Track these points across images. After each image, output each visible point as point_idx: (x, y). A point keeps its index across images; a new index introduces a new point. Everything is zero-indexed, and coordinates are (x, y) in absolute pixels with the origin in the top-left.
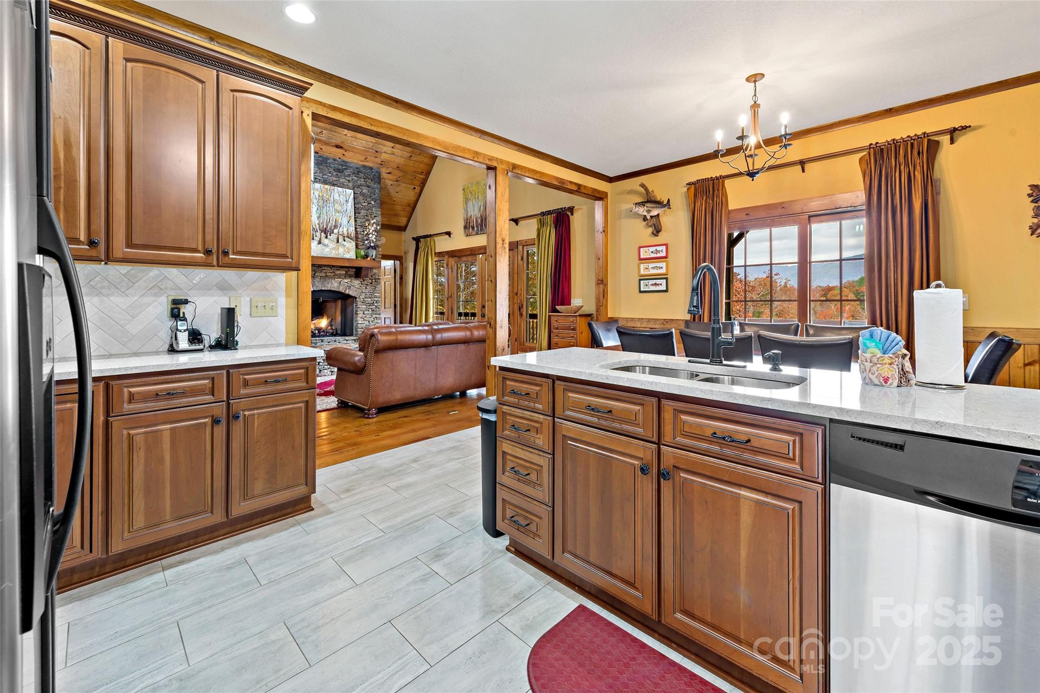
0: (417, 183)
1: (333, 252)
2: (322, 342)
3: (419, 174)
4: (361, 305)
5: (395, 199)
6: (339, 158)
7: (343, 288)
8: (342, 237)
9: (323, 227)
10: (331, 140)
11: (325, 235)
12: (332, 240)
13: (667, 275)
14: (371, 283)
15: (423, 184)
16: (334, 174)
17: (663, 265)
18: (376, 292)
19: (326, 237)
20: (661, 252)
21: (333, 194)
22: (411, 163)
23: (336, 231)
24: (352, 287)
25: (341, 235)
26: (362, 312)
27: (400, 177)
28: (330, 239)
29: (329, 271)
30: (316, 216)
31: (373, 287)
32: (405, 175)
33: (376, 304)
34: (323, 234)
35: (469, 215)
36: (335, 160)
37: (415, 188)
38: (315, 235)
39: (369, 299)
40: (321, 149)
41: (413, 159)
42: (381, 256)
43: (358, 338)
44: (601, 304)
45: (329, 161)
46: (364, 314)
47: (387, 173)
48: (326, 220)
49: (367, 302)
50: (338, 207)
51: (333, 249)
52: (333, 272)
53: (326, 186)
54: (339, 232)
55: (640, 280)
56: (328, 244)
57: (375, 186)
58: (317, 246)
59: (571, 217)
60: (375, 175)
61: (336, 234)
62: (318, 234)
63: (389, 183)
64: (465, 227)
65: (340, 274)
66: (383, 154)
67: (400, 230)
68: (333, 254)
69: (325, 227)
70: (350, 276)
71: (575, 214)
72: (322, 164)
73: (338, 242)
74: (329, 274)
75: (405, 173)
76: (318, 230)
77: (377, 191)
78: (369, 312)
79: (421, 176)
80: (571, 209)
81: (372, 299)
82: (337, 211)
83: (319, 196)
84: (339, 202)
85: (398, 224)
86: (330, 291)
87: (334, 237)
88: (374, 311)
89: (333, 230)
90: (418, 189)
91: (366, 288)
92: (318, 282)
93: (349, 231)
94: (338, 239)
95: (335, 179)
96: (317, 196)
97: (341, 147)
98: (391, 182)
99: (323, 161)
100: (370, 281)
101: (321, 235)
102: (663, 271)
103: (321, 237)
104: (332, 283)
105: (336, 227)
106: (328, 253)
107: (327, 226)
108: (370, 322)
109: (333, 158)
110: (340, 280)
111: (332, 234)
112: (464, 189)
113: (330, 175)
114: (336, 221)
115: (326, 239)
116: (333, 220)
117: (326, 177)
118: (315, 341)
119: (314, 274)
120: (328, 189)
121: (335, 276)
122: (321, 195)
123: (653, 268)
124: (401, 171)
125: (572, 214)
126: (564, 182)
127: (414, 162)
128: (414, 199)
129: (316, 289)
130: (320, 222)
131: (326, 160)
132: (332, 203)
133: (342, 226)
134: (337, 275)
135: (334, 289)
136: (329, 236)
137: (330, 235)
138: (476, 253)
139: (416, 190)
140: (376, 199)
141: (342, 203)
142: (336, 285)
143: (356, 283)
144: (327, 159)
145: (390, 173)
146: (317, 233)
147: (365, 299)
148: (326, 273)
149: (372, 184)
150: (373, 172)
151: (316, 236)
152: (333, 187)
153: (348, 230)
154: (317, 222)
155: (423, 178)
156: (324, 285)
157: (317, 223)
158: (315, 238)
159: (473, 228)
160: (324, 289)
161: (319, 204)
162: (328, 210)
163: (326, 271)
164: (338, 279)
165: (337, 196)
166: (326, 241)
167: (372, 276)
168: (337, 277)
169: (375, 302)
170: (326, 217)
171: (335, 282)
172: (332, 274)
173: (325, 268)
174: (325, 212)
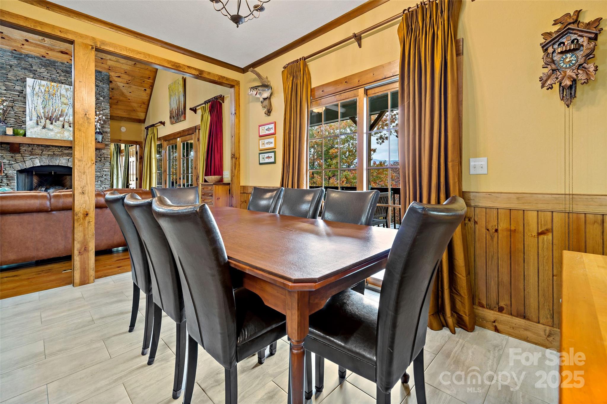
0: (147, 86)
1: (58, 135)
3: (147, 79)
5: (130, 98)
6: (67, 62)
8: (68, 124)
9: (49, 115)
10: (55, 47)
11: (50, 122)
12: (57, 126)
13: (275, 149)
14: (100, 161)
15: (152, 86)
16: (63, 74)
17: (272, 140)
18: (104, 167)
19: (52, 124)
20: (271, 130)
21: (59, 90)
22: (137, 70)
23: (61, 119)
25: (67, 122)
27: (129, 81)
28: (55, 125)
29: (56, 150)
30: (41, 106)
31: (102, 164)
32: (134, 79)
33: (105, 177)
34: (48, 121)
35: (172, 108)
36: (63, 63)
37: (145, 90)
38: (39, 122)
39: (99, 173)
40: (47, 54)
41: (138, 66)
42: (110, 140)
44: (233, 175)
45: (57, 64)
47: (117, 77)
48: (51, 110)
50: (63, 99)
51: (58, 133)
52: (61, 151)
53: (53, 84)
54: (64, 120)
55: (260, 154)
56: (52, 129)
57: (104, 86)
58: (41, 130)
59: (223, 104)
60: (104, 77)
61: (62, 121)
62: (43, 121)
63: (121, 85)
64: (170, 118)
66: (109, 61)
67: (139, 122)
68: (58, 137)
69: (50, 115)
71: (225, 102)
72: (49, 66)
73: (63, 127)
74: (57, 153)
75: (133, 78)
76: (43, 117)
77: (106, 90)
78: (97, 183)
79: (148, 80)
80: (222, 98)
81: (101, 173)
82: (63, 103)
83: (45, 91)
84: (66, 96)
85: (137, 118)
86: (58, 166)
87: (59, 123)
88: (103, 182)
89: (59, 118)
90: (148, 91)
92: (45, 159)
94: (64, 125)
95: (63, 78)
96: (43, 91)
97: (67, 53)
98: (123, 85)
99: (51, 64)
100: (99, 159)
101: (45, 121)
102: (272, 146)
103: (46, 123)
104: (60, 160)
105: (61, 116)
106: (53, 136)
107: (53, 114)
109: (61, 62)
110: (68, 157)
111: (57, 121)
112: (169, 88)
113: (58, 75)
114: (62, 111)
115: (51, 125)
116: (59, 110)
117: (53, 76)
119: (42, 153)
120: (55, 86)
121: (63, 155)
122: (47, 90)
123: (267, 143)
124: (129, 75)
125: (224, 102)
126: (179, 66)
127: (139, 69)
128: (147, 98)
129: (43, 165)
130: (45, 111)
131: (54, 64)
132: (58, 97)
133: (68, 116)
134: (65, 154)
135: (62, 165)
136: (54, 123)
137: (56, 122)
138: (176, 137)
139: (147, 92)
140: (105, 96)
141: (69, 98)
142: (64, 161)
144: (55, 62)
145: (119, 77)
146: (41, 120)
148: (54, 152)
149: (101, 84)
150: (102, 75)
151: (41, 122)
152: (60, 85)
154: (42, 111)
155: (151, 82)
156: (51, 161)
158: (39, 123)
159: (174, 117)
160: (51, 164)
161: (45, 97)
162: (54, 102)
163: (54, 150)
164: (67, 157)
165: (63, 92)
166: (51, 127)
167: (101, 155)
168: (65, 155)
169: (104, 175)
170: (52, 108)
171: (64, 159)
172: (60, 153)
173: (53, 148)
174: (51, 103)
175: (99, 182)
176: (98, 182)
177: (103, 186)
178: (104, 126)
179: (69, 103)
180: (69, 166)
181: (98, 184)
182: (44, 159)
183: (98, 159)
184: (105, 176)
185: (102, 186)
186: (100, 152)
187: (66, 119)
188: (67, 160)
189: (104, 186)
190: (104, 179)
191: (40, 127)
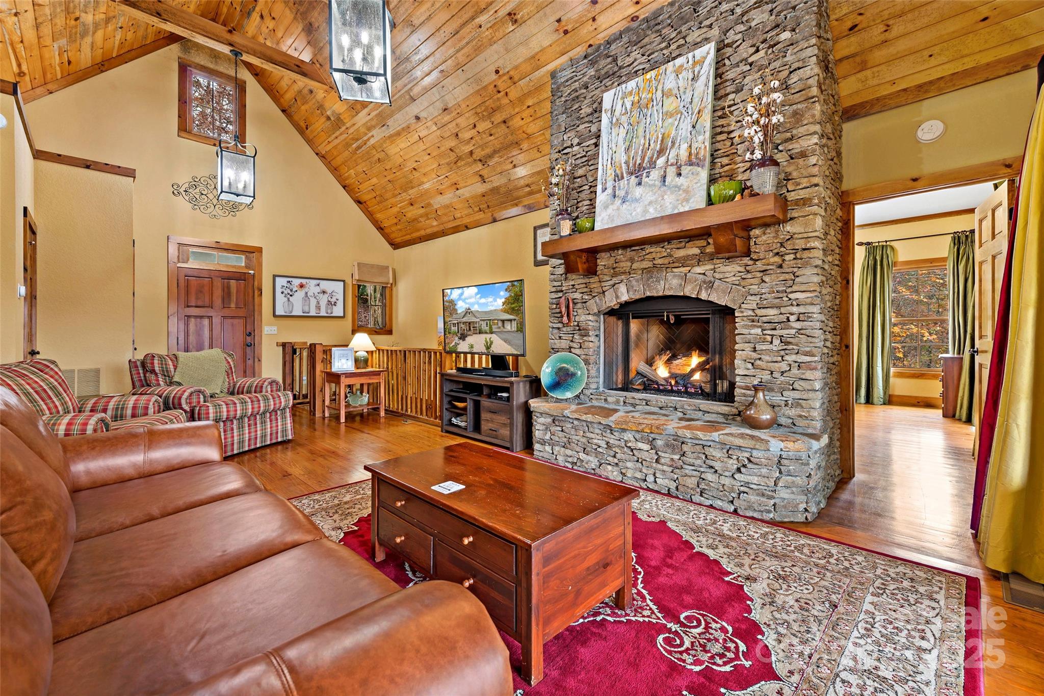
1: (652, 207)
2: (647, 404)
4: (745, 327)
7: (693, 289)
8: (675, 168)
9: (636, 163)
11: (637, 180)
12: (650, 185)
14: (781, 266)
16: (673, 35)
18: (795, 288)
19: (640, 183)
21: (661, 82)
23: (661, 161)
24: (717, 283)
25: (672, 165)
26: (748, 347)
28: (646, 184)
29: (659, 255)
30: (623, 148)
31: (787, 276)
33: (798, 325)
34: (633, 179)
38: (617, 188)
39: (777, 311)
43: (735, 411)
45: (661, 17)
46: (755, 350)
48: (641, 148)
49: (765, 319)
50: (669, 104)
51: (651, 202)
52: (669, 255)
53: (648, 75)
54: (667, 162)
56: (641, 197)
61: (662, 167)
62: (624, 183)
65: (687, 257)
68: (651, 214)
69: (638, 162)
70: (711, 257)
73: (664, 183)
74: (660, 261)
76: (625, 174)
78: (770, 347)
81: (783, 310)
82: (667, 113)
83: (633, 104)
84: (676, 91)
86: (663, 298)
87: (655, 174)
88: (789, 343)
89: (655, 162)
91: (763, 281)
92: (637, 281)
93: (694, 146)
94: (665, 177)
95: (675, 46)
96: (629, 107)
100: (777, 259)
101: (628, 183)
103: (629, 186)
104: (668, 280)
105: (662, 151)
106: (639, 216)
107: (643, 159)
108: (776, 375)
110: (686, 269)
111: (651, 172)
113: (665, 44)
114: (663, 140)
115: (638, 187)
116: (656, 140)
117: (654, 53)
118: (632, 401)
119: (631, 267)
120: (654, 77)
121: (673, 265)
122: (636, 99)
129: (634, 298)
130: (629, 157)
131: (655, 20)
132: (658, 105)
133: (677, 145)
134: (678, 260)
135: (673, 293)
136: (645, 180)
137: (648, 176)
141: (681, 92)
142: (675, 282)
143: (731, 270)
146: (621, 183)
147: (759, 312)
148: (654, 259)
151: (620, 189)
152: (663, 69)
153: (690, 146)
154: (624, 158)
156: (649, 286)
157: (623, 161)
158: (617, 193)
160: (649, 294)
161: (632, 121)
162: (648, 123)
163: (654, 255)
164: (682, 269)
165: (670, 83)
166: (638, 191)
167: (782, 245)
168: (676, 265)
169: (792, 318)
170: (642, 141)
171: (675, 276)
172: (666, 261)
173: (652, 250)
174: (641, 130)
175: (776, 342)
176: (771, 343)
177: (790, 358)
178: (795, 132)
179: (682, 104)
180: (688, 294)
181: (771, 351)
182: (634, 283)
183: (772, 260)
184: (798, 320)
185: (787, 358)
186: (776, 237)
187: (670, 157)
188: (682, 279)
189: (794, 357)
190: (793, 331)
191: (618, 202)
